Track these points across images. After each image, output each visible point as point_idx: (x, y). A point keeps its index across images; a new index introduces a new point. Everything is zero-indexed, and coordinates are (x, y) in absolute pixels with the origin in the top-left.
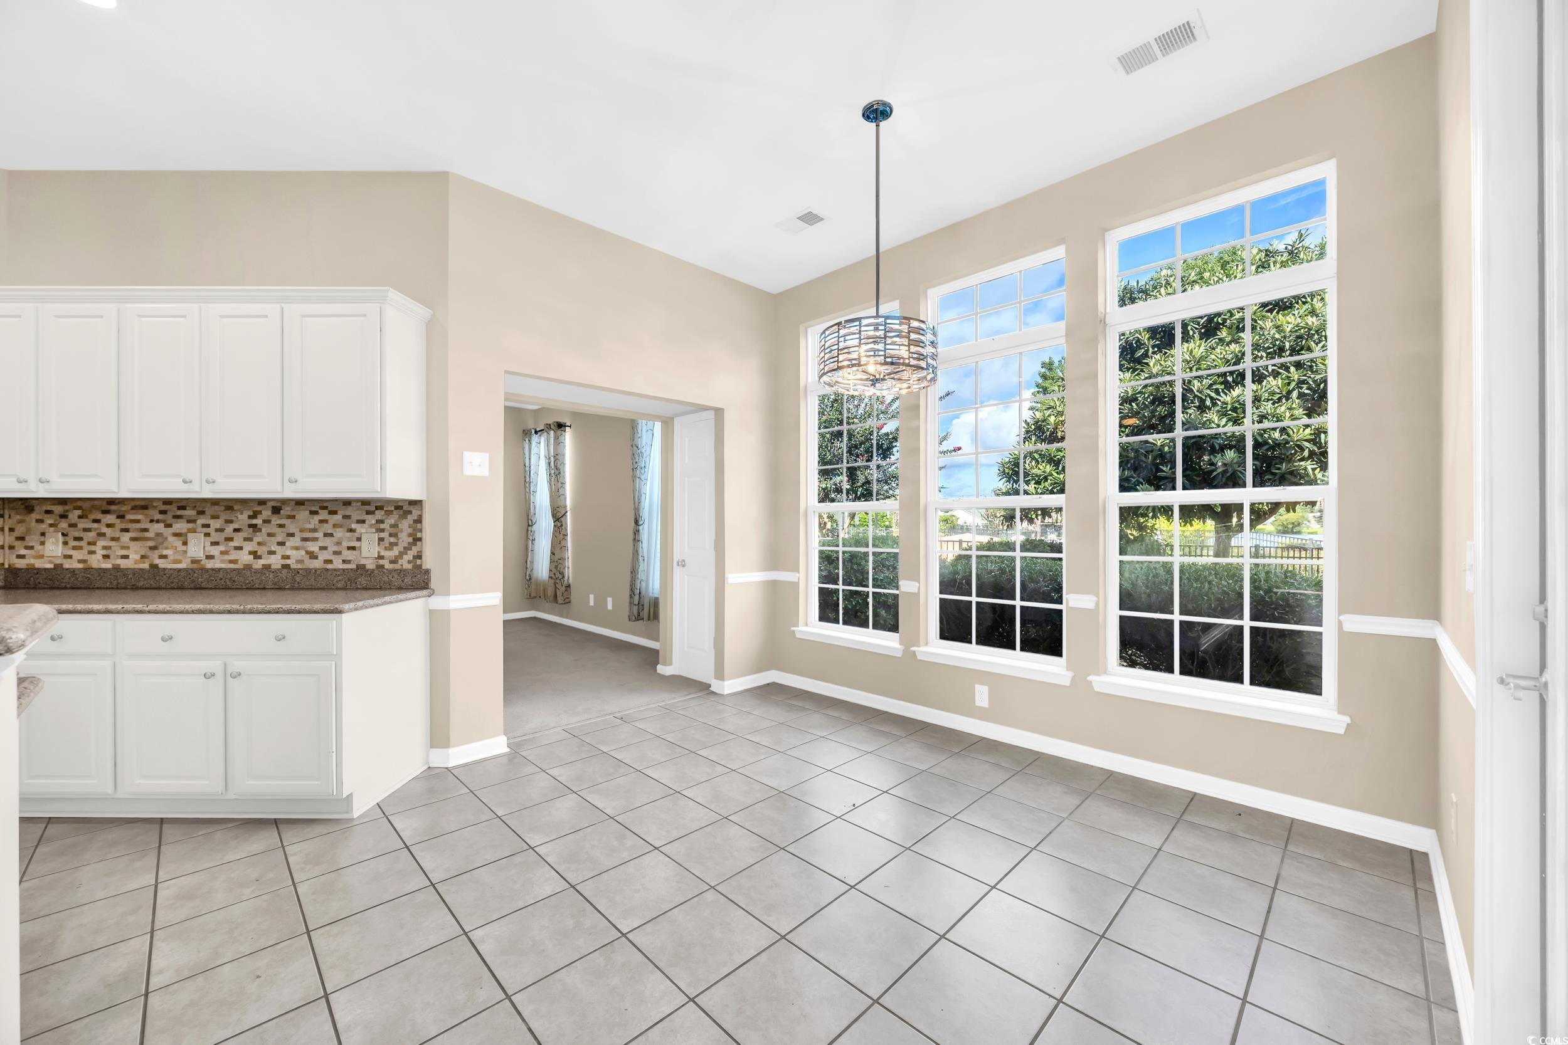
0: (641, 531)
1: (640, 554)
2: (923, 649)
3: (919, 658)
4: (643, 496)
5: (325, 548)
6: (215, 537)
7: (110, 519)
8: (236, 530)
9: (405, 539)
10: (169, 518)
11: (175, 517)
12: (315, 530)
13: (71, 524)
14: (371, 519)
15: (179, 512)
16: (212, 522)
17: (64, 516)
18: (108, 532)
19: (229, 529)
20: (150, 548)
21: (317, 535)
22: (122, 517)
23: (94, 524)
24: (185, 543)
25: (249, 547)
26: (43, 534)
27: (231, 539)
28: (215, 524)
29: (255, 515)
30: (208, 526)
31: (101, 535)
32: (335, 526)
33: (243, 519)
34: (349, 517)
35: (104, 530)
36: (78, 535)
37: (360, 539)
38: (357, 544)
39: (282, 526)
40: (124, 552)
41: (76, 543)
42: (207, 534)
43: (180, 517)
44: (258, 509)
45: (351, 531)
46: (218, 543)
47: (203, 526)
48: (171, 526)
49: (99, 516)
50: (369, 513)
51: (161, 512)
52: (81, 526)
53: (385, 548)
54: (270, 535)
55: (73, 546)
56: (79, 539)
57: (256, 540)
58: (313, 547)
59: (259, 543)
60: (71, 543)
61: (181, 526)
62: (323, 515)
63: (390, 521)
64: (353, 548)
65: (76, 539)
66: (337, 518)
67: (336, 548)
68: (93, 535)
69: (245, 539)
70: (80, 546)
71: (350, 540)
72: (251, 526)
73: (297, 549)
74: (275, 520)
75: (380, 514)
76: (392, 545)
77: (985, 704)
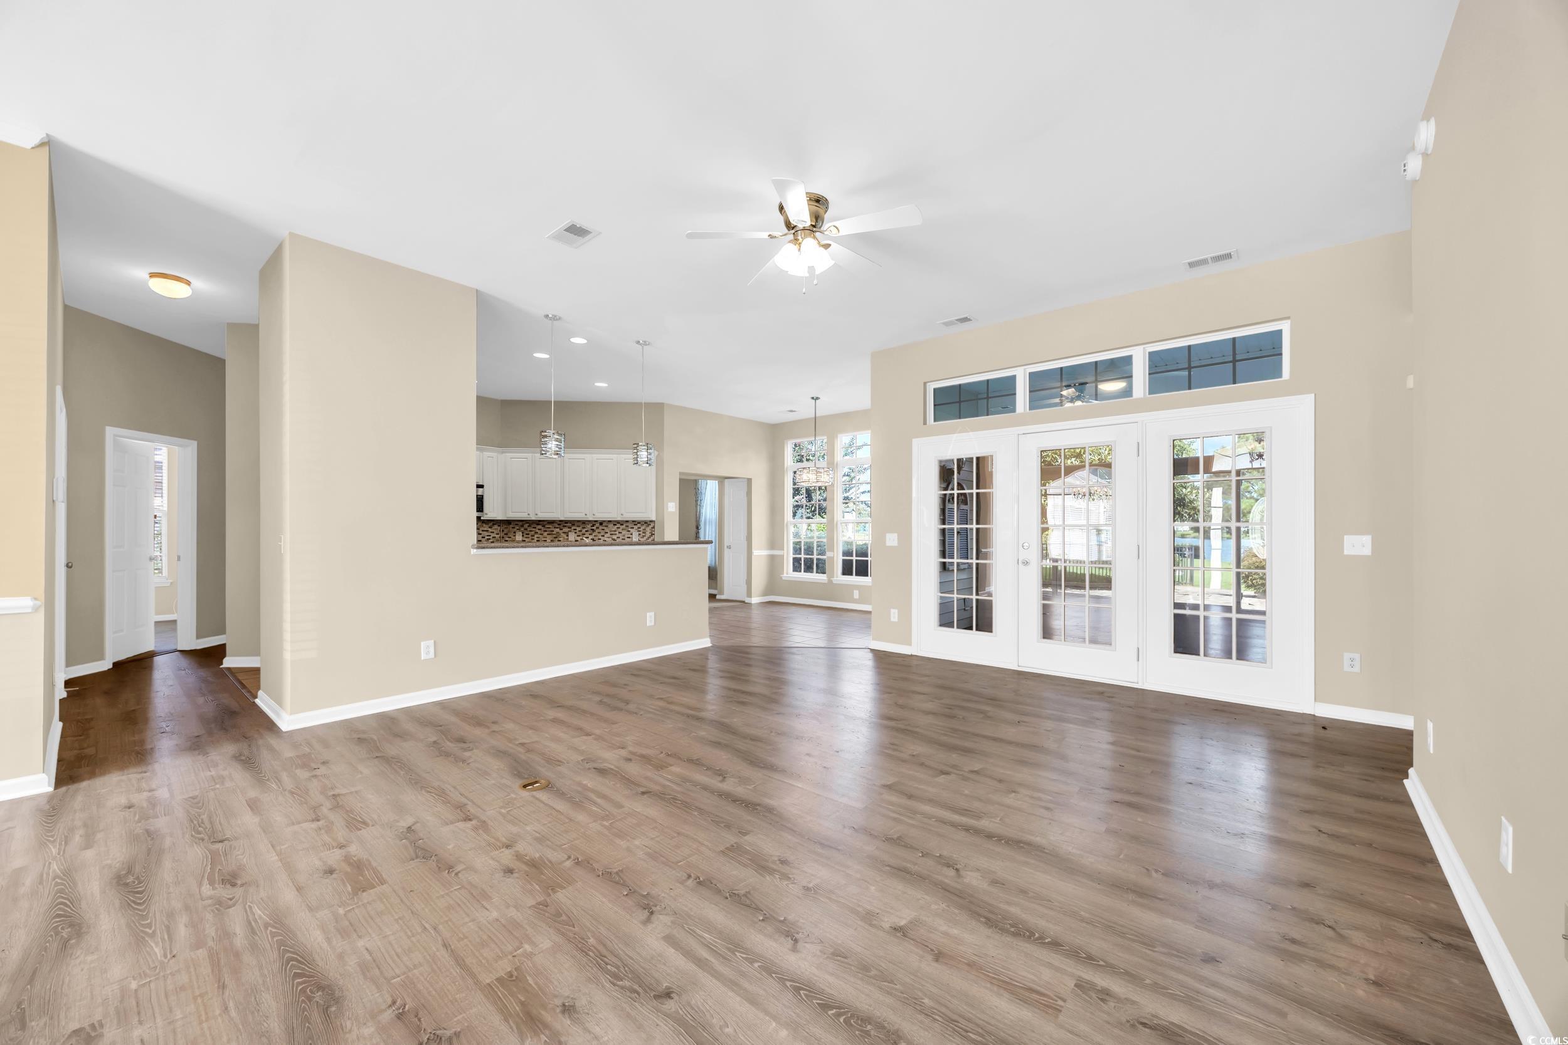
2: (834, 579)
3: (833, 582)
5: (619, 537)
6: (579, 533)
7: (540, 527)
8: (586, 531)
9: (648, 534)
10: (561, 527)
11: (564, 526)
12: (615, 531)
13: (525, 529)
14: (636, 527)
15: (566, 525)
16: (577, 528)
17: (522, 526)
18: (539, 532)
19: (584, 531)
20: (555, 538)
21: (617, 533)
22: (544, 526)
23: (534, 529)
24: (568, 536)
25: (591, 537)
26: (515, 533)
27: (584, 534)
28: (579, 529)
29: (593, 526)
30: (576, 530)
31: (536, 533)
32: (623, 529)
33: (589, 527)
34: (628, 526)
35: (537, 531)
36: (527, 533)
37: (632, 534)
38: (631, 536)
39: (603, 529)
40: (545, 539)
41: (527, 536)
42: (576, 533)
43: (566, 526)
44: (594, 523)
45: (629, 531)
46: (579, 536)
47: (574, 530)
48: (562, 529)
49: (536, 526)
50: (635, 525)
51: (559, 525)
52: (528, 530)
53: (641, 538)
54: (599, 533)
55: (526, 537)
56: (528, 534)
57: (593, 534)
58: (614, 537)
59: (595, 536)
60: (525, 536)
61: (566, 530)
62: (618, 525)
63: (643, 528)
64: (629, 537)
65: (527, 534)
66: (624, 527)
67: (623, 538)
68: (533, 533)
69: (590, 534)
70: (528, 537)
71: (628, 534)
72: (592, 529)
73: (609, 538)
74: (601, 527)
75: (639, 525)
76: (643, 536)
77: (857, 597)
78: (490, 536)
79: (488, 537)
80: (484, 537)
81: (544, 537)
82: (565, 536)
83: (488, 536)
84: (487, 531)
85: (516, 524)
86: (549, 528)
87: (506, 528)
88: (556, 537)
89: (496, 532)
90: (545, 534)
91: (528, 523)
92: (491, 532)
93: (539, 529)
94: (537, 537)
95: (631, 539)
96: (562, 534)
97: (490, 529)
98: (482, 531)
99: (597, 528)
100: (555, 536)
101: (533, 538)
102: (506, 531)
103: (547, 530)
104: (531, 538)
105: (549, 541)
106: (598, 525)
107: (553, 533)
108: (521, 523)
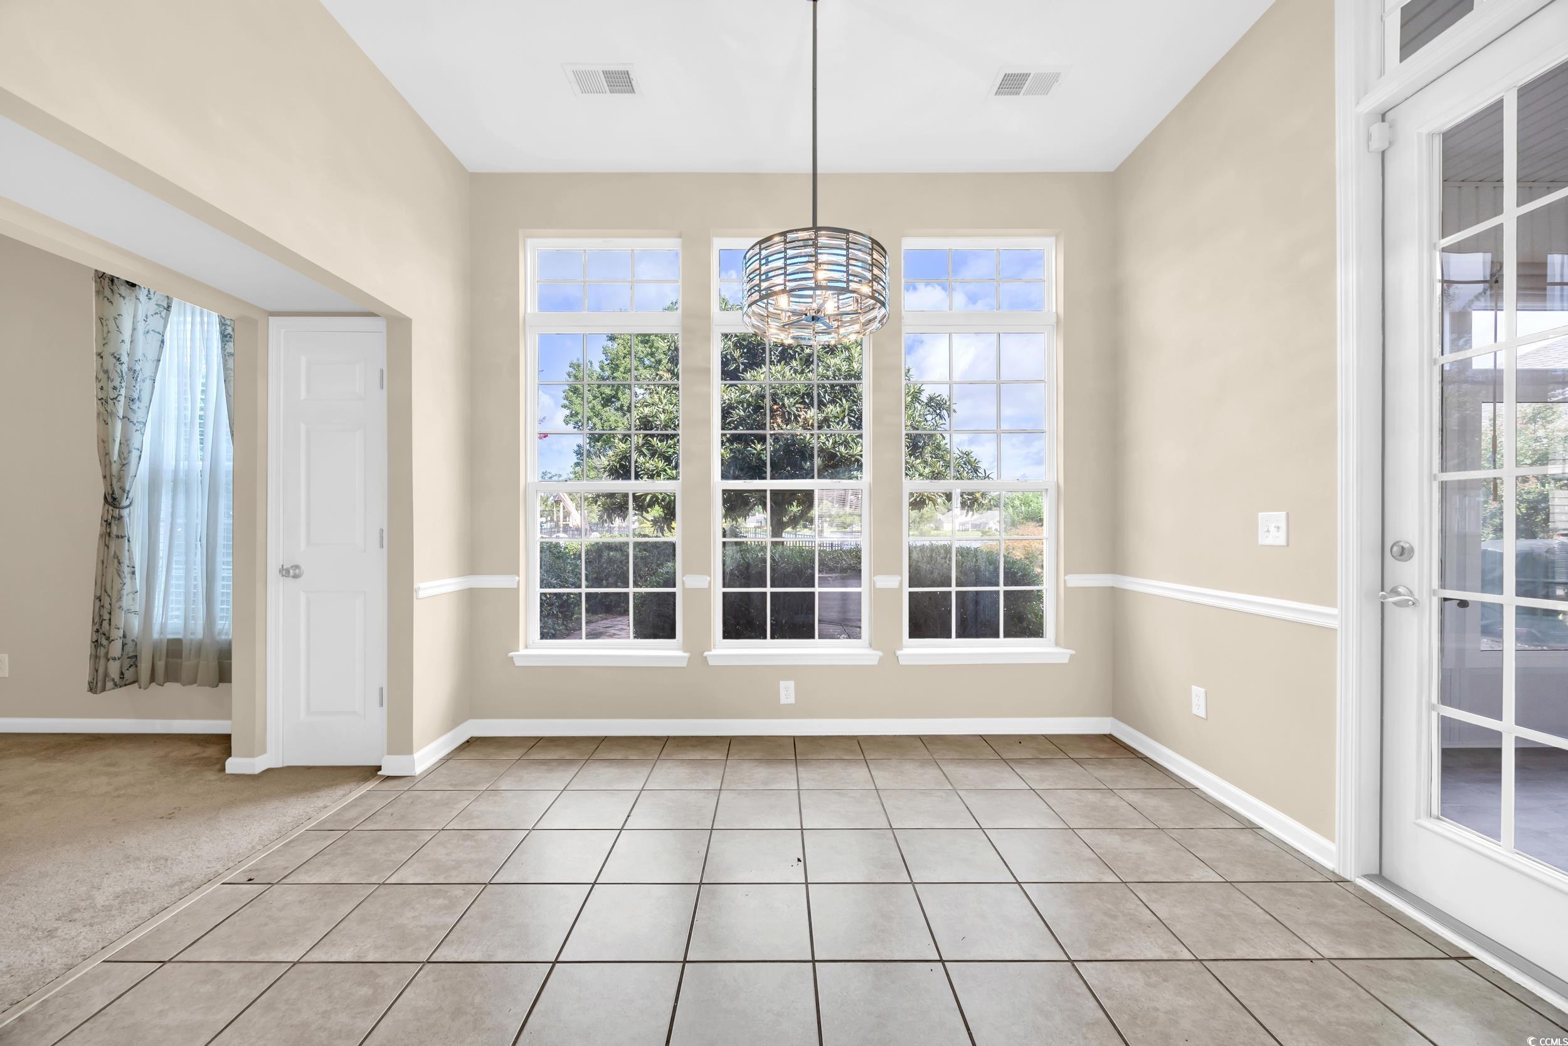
0: (126, 519)
1: (126, 562)
2: (714, 652)
3: (710, 663)
4: (135, 454)
77: (792, 700)
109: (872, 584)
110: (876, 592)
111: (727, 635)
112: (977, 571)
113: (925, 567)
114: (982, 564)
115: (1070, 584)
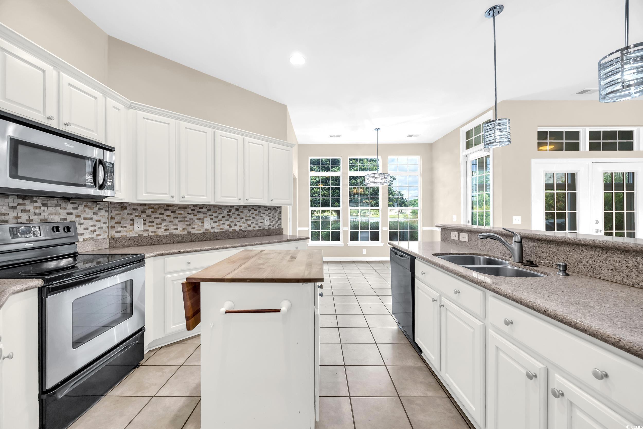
2: (348, 244)
3: (348, 246)
5: (253, 223)
6: (215, 220)
7: (169, 213)
8: (223, 217)
9: (276, 219)
10: (195, 212)
11: (198, 212)
12: (250, 217)
13: (147, 216)
14: (267, 213)
15: (200, 210)
16: (213, 214)
17: (143, 211)
18: (168, 219)
19: (220, 217)
20: (187, 225)
21: (251, 218)
22: (174, 212)
23: (161, 216)
24: (203, 222)
25: (227, 223)
26: (132, 220)
27: (221, 220)
28: (214, 215)
29: (230, 211)
30: (212, 215)
31: (164, 220)
32: (256, 215)
33: (225, 212)
34: (260, 212)
35: (165, 217)
36: (151, 220)
37: (264, 219)
38: (263, 221)
39: (239, 215)
40: (175, 227)
41: (150, 224)
42: (212, 219)
43: (200, 212)
44: (231, 209)
45: (261, 216)
46: (216, 222)
47: (210, 215)
48: (196, 215)
49: (163, 211)
50: (266, 210)
51: (192, 210)
52: (153, 216)
53: (271, 222)
54: (235, 218)
55: (149, 226)
56: (153, 222)
57: (230, 220)
58: (249, 222)
59: (231, 222)
60: (148, 224)
61: (201, 216)
62: (252, 211)
63: (272, 213)
64: (262, 222)
65: (150, 222)
66: (257, 212)
67: (256, 223)
68: (159, 220)
69: (226, 220)
70: (153, 226)
71: (261, 220)
72: (228, 215)
73: (244, 223)
74: (237, 213)
75: (269, 211)
76: (273, 221)
77: (365, 253)
78: (95, 226)
79: (93, 228)
80: (87, 229)
81: (174, 225)
82: (199, 222)
83: (91, 226)
84: (91, 219)
85: (134, 209)
86: (181, 214)
87: (117, 214)
88: (190, 225)
89: (103, 220)
90: (176, 221)
91: (152, 208)
92: (97, 221)
93: (167, 216)
94: (165, 226)
95: (263, 224)
96: (196, 221)
97: (94, 216)
98: (85, 219)
99: (234, 214)
100: (188, 223)
101: (160, 226)
102: (117, 219)
103: (178, 216)
104: (156, 226)
105: (181, 229)
106: (234, 210)
107: (186, 219)
108: (141, 208)
109: (382, 229)
110: (383, 231)
111: (351, 240)
112: (403, 226)
113: (393, 226)
114: (405, 225)
115: (423, 229)
